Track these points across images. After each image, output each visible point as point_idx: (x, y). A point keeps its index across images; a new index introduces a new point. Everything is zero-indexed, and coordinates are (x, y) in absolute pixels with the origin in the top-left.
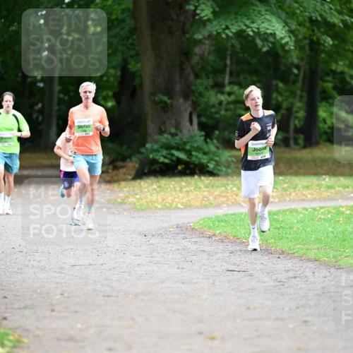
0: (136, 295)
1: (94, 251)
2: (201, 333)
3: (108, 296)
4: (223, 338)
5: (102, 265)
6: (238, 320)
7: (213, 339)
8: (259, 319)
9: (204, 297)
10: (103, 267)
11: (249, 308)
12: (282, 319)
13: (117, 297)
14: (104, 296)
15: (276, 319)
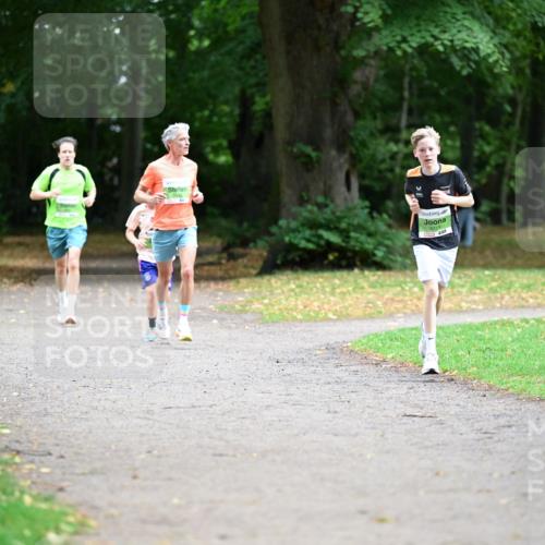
0: (264, 454)
1: (199, 385)
2: (363, 512)
3: (221, 455)
4: (397, 519)
5: (211, 406)
6: (421, 493)
7: (382, 521)
8: (451, 490)
9: (369, 456)
10: (211, 410)
11: (437, 474)
12: (488, 491)
13: (234, 456)
14: (215, 455)
15: (480, 491)
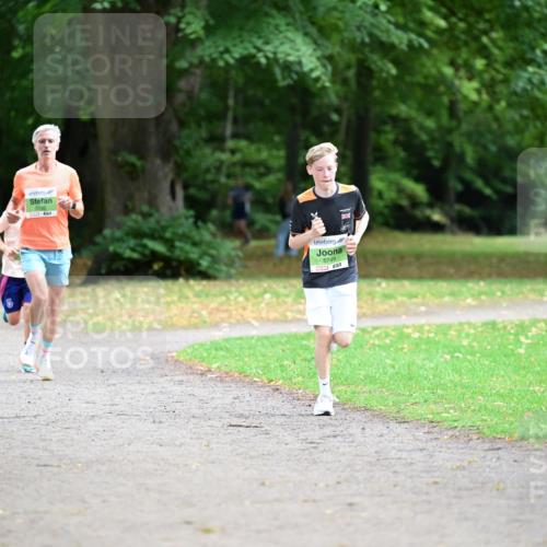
0: (88, 464)
1: (24, 395)
2: (188, 523)
3: (45, 466)
4: (223, 530)
5: (35, 417)
6: (247, 503)
7: (207, 531)
8: (278, 500)
9: (194, 466)
10: (36, 421)
11: (263, 484)
12: (314, 501)
13: (59, 466)
14: (38, 465)
15: (305, 501)
